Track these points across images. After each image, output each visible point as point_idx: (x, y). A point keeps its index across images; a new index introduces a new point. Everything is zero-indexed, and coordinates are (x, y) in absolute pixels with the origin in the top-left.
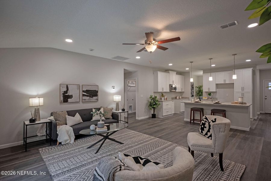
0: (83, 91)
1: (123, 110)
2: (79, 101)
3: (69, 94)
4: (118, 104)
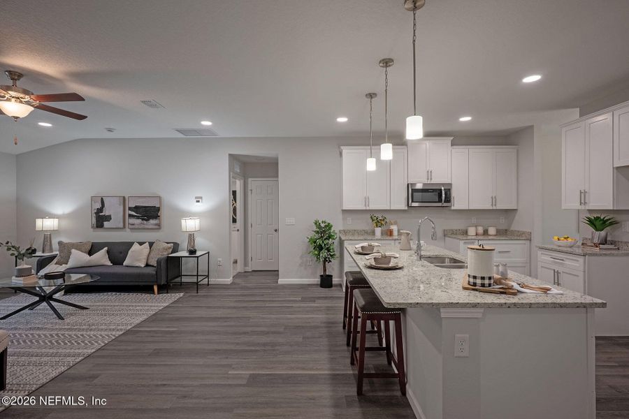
0: (130, 209)
1: (192, 252)
2: (124, 227)
3: (106, 212)
4: (191, 237)
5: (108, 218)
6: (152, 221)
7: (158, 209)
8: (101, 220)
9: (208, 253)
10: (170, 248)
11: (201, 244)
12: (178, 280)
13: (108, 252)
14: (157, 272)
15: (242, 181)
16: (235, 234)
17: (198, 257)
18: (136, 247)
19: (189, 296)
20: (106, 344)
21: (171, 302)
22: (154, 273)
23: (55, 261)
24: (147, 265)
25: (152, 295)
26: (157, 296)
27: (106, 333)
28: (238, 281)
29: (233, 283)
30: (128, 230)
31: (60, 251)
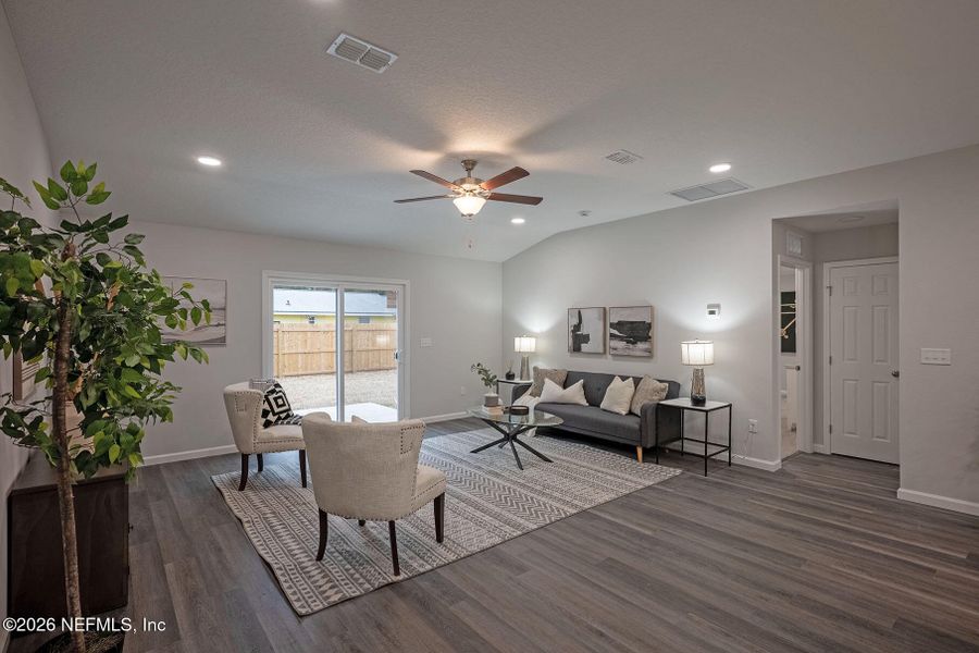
0: (612, 325)
1: (699, 401)
2: (605, 350)
3: (584, 331)
4: (698, 375)
5: (586, 338)
6: (641, 345)
7: (649, 326)
8: (578, 340)
9: (730, 406)
10: (663, 390)
11: (718, 390)
12: (676, 445)
13: (584, 386)
14: (641, 426)
15: (808, 271)
16: (792, 375)
17: (707, 412)
18: (617, 382)
19: (691, 477)
20: (552, 523)
21: (658, 480)
22: (637, 426)
23: (530, 391)
24: (630, 413)
25: (634, 462)
26: (640, 465)
27: (558, 505)
28: (791, 468)
29: (781, 472)
30: (609, 357)
31: (536, 379)
